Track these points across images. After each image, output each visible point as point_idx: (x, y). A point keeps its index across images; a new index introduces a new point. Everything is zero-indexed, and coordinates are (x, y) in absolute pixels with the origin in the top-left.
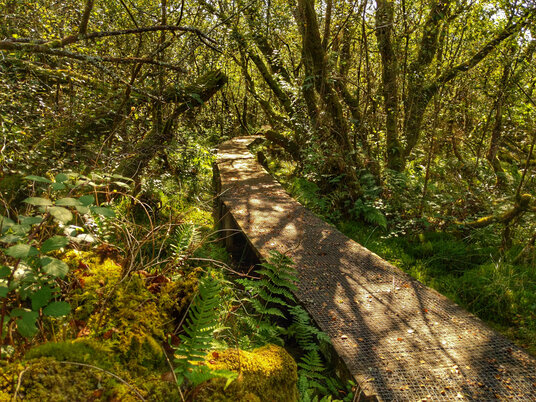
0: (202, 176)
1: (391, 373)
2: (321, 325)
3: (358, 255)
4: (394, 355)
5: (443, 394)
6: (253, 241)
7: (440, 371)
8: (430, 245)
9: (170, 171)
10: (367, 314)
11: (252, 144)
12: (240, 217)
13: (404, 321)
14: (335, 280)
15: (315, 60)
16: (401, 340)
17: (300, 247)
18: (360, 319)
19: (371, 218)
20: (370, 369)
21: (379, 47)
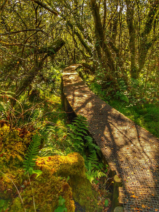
0: (57, 82)
1: (122, 162)
2: (98, 143)
3: (115, 114)
4: (125, 155)
5: (142, 170)
6: (74, 110)
7: (142, 161)
8: (146, 109)
9: (44, 80)
10: (116, 138)
11: (77, 68)
12: (70, 100)
13: (130, 141)
14: (105, 125)
15: (100, 34)
16: (128, 149)
17: (93, 112)
18: (113, 140)
19: (123, 98)
20: (115, 160)
21: (128, 26)
